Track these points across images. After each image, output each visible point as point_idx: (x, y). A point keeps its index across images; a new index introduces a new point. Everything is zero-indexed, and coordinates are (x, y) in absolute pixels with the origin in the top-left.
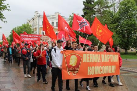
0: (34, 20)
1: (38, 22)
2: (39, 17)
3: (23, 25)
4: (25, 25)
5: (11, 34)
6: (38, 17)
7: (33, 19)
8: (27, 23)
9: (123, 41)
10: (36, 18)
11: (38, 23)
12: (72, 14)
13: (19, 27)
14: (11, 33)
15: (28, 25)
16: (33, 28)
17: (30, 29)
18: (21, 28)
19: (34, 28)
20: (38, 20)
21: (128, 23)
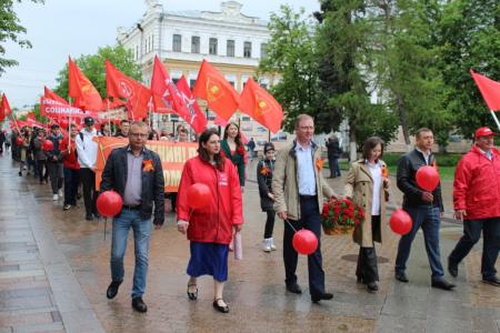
0: (142, 30)
1: (156, 40)
2: (161, 19)
3: (101, 51)
4: (108, 50)
5: (59, 84)
6: (156, 22)
7: (139, 26)
8: (119, 42)
9: (471, 112)
10: (151, 22)
11: (156, 45)
12: (282, 7)
13: (88, 59)
14: (58, 80)
15: (120, 50)
16: (138, 63)
17: (130, 65)
18: (93, 63)
19: (143, 62)
20: (156, 33)
21: (493, 41)
